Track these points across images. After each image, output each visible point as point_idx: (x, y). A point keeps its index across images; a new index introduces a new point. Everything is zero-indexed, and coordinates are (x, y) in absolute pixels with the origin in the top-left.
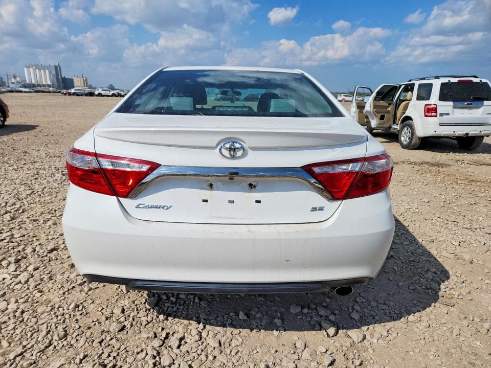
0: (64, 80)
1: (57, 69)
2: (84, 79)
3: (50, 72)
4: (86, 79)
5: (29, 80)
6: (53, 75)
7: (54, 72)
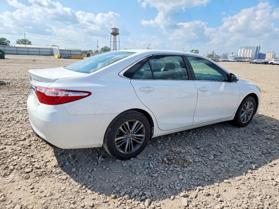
0: (260, 54)
1: (258, 48)
2: (274, 54)
3: (253, 50)
4: (275, 54)
5: (240, 55)
6: (254, 52)
7: (255, 50)
